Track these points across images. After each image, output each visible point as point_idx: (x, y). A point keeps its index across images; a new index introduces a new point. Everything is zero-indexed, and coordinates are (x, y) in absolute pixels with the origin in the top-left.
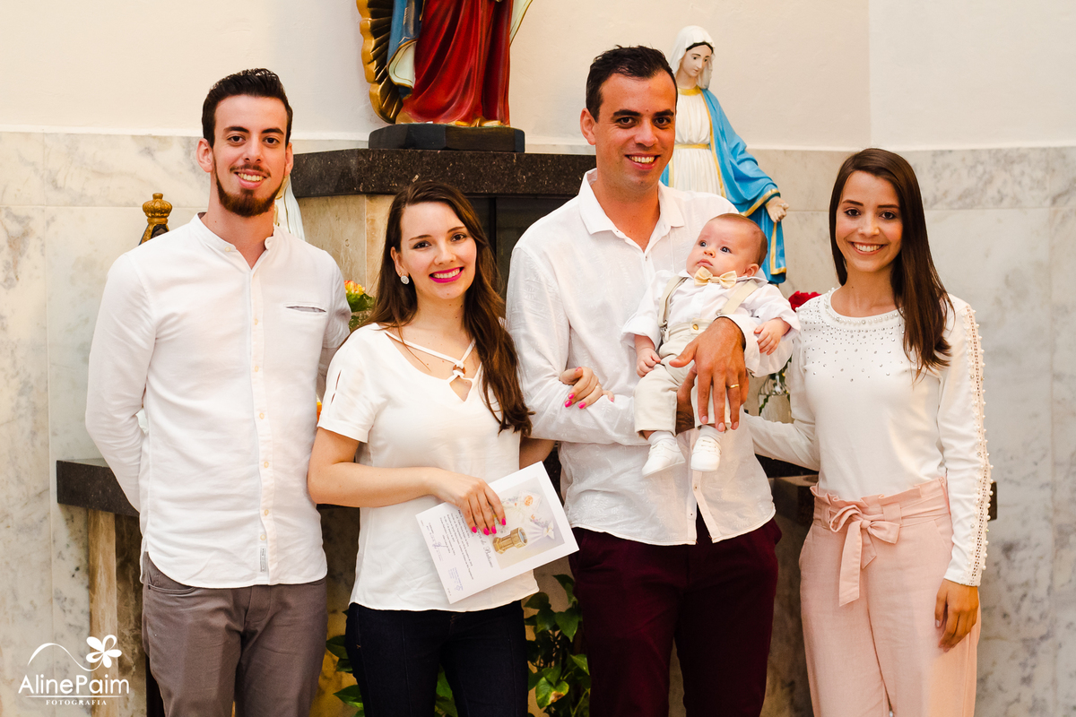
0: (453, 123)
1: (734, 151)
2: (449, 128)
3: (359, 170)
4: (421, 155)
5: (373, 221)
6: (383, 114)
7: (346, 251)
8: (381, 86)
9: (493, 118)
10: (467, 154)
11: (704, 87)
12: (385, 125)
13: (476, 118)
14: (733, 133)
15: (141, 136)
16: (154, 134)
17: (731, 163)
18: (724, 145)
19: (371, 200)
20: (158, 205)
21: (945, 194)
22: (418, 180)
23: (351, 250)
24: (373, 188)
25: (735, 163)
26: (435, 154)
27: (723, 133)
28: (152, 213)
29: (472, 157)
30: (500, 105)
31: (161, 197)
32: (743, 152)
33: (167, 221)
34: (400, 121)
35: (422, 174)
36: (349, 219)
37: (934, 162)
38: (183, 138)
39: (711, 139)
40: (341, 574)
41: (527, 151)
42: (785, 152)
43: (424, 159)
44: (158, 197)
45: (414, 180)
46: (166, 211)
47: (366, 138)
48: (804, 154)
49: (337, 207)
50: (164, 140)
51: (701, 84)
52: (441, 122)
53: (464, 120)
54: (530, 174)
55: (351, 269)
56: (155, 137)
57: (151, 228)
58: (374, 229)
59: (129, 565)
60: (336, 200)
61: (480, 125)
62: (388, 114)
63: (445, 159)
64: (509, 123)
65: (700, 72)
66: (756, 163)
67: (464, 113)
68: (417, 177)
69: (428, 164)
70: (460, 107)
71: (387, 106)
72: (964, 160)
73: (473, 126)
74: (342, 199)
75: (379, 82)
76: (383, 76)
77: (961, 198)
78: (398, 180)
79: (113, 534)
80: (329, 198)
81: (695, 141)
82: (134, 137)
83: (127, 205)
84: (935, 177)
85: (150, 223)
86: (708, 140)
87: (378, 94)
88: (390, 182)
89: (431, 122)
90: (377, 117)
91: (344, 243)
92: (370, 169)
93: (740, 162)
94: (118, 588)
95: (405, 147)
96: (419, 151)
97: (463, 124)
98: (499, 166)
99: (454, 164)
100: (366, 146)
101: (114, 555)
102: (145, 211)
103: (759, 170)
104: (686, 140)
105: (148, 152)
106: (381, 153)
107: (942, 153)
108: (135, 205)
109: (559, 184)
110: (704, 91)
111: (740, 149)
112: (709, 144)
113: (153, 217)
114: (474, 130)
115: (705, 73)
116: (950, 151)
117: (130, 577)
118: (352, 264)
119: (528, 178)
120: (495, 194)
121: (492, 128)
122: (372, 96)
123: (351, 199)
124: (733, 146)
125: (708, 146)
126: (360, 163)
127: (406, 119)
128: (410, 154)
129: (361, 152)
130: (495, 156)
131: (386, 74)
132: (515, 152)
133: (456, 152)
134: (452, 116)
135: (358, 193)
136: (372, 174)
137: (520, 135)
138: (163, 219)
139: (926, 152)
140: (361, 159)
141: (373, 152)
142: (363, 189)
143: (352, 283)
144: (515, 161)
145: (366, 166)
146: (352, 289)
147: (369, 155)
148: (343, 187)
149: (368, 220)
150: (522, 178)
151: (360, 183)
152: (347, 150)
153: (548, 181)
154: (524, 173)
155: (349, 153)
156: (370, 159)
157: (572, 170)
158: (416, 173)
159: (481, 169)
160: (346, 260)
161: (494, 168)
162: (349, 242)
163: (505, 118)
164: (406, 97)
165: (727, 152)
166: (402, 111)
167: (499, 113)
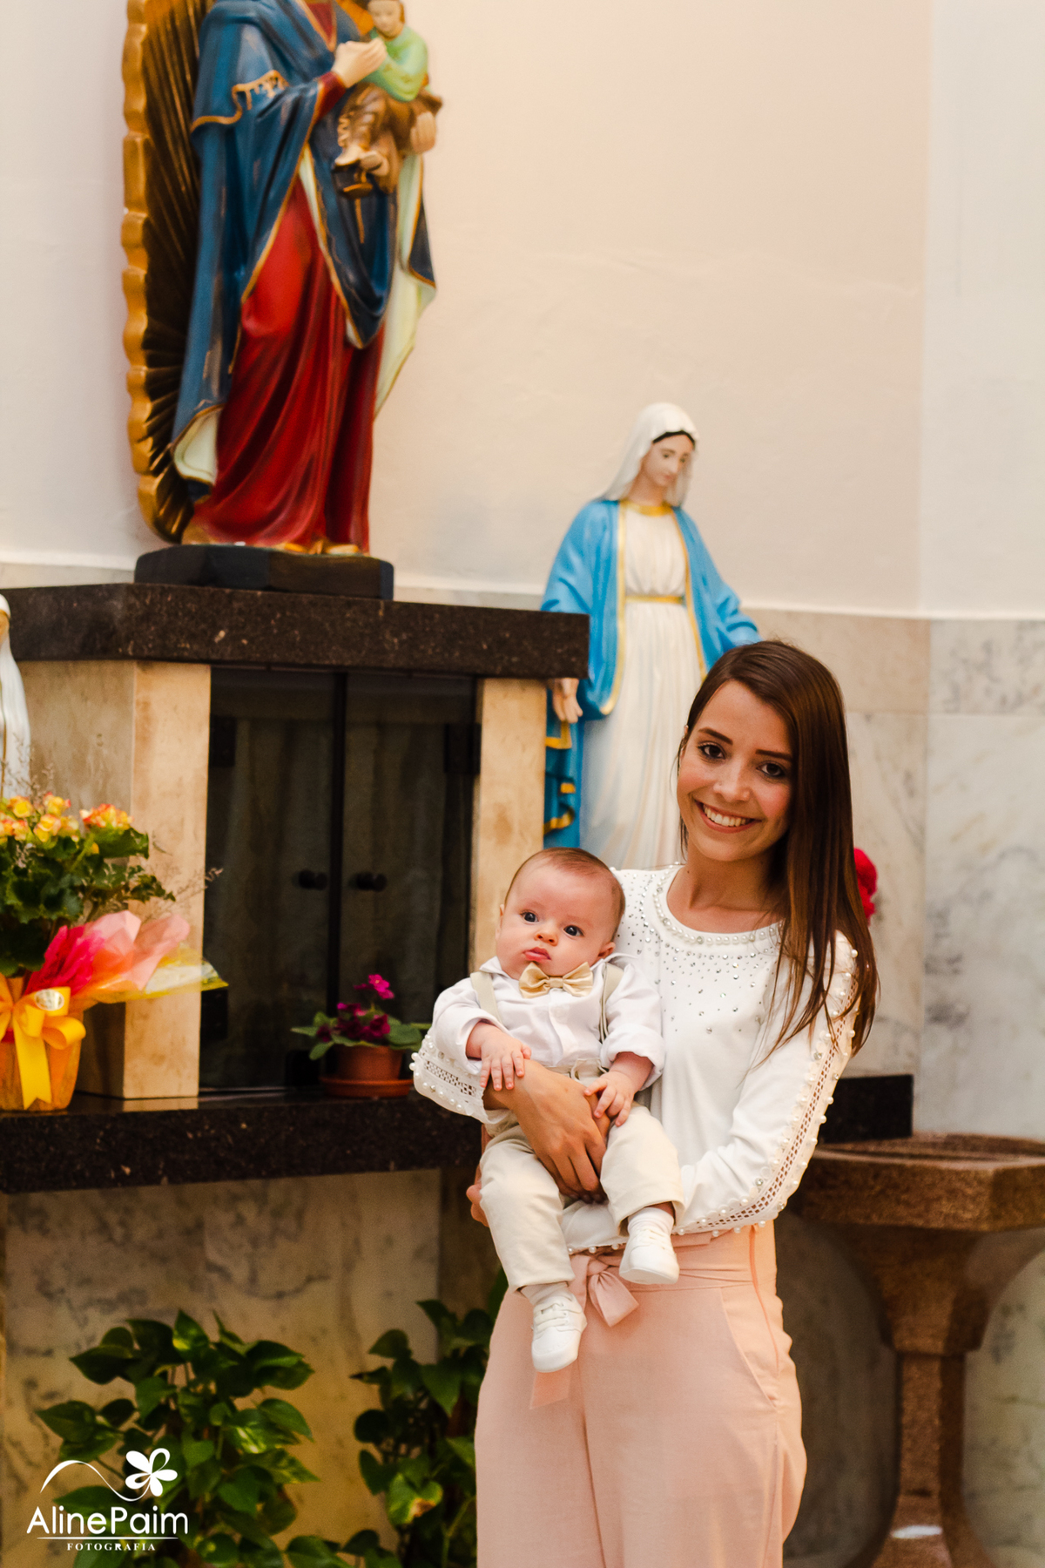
0: (283, 546)
1: (721, 608)
2: (274, 555)
3: (128, 618)
4: (231, 597)
5: (147, 705)
6: (160, 527)
7: (97, 754)
8: (158, 480)
9: (344, 540)
10: (305, 598)
11: (675, 503)
12: (158, 545)
13: (318, 539)
14: (719, 581)
17: (718, 630)
18: (707, 599)
19: (144, 670)
22: (224, 640)
23: (105, 752)
24: (150, 650)
25: (723, 629)
26: (253, 596)
27: (704, 581)
29: (313, 604)
30: (355, 519)
32: (735, 612)
35: (231, 629)
36: (105, 701)
39: (686, 590)
40: (63, 1291)
41: (399, 596)
43: (236, 605)
45: (217, 640)
47: (130, 564)
49: (83, 678)
51: (671, 498)
52: (260, 545)
53: (300, 541)
54: (405, 636)
55: (105, 785)
58: (147, 719)
60: (82, 666)
61: (323, 552)
62: (168, 526)
63: (269, 606)
64: (368, 550)
65: (672, 479)
66: (755, 629)
68: (222, 634)
69: (241, 612)
70: (290, 520)
71: (167, 514)
73: (312, 552)
74: (93, 666)
75: (156, 473)
76: (164, 463)
78: (192, 637)
80: (70, 664)
81: (660, 590)
86: (681, 591)
87: (153, 493)
88: (178, 641)
89: (241, 544)
90: (148, 531)
91: (94, 740)
92: (147, 617)
93: (732, 628)
95: (201, 582)
96: (228, 591)
97: (296, 549)
98: (354, 621)
99: (283, 614)
100: (130, 579)
104: (646, 588)
106: (164, 592)
107: (1034, 624)
110: (675, 509)
111: (731, 607)
112: (683, 597)
114: (314, 559)
115: (680, 482)
118: (107, 776)
119: (401, 643)
120: (348, 667)
121: (340, 558)
122: (142, 496)
123: (109, 667)
124: (720, 601)
125: (681, 600)
126: (130, 607)
127: (197, 537)
128: (213, 595)
129: (128, 587)
130: (349, 605)
131: (168, 460)
132: (379, 597)
133: (288, 595)
134: (280, 534)
135: (124, 657)
136: (148, 628)
137: (382, 573)
140: (132, 600)
141: (153, 589)
142: (134, 651)
143: (112, 811)
144: (381, 613)
145: (140, 613)
146: (113, 820)
147: (146, 596)
148: (99, 646)
149: (138, 704)
150: (393, 643)
151: (128, 640)
152: (108, 585)
153: (434, 649)
154: (395, 634)
155: (111, 590)
156: (148, 601)
157: (472, 631)
158: (221, 628)
159: (327, 625)
160: (97, 769)
161: (349, 624)
162: (103, 739)
163: (363, 541)
164: (200, 501)
165: (711, 611)
166: (191, 523)
167: (353, 533)
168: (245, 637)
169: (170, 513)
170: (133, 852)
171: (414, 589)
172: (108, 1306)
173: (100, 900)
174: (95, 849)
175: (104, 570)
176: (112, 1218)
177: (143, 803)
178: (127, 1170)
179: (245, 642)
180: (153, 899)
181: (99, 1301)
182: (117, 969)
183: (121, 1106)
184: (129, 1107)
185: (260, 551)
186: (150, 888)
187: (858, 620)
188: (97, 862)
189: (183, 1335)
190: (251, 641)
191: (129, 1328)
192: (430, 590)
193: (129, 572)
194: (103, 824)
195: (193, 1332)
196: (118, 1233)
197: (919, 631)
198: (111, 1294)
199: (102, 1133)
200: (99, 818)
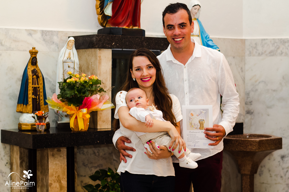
0: (124, 27)
1: (206, 37)
2: (123, 29)
3: (96, 41)
4: (115, 37)
5: (100, 57)
6: (102, 24)
7: (91, 66)
8: (101, 16)
9: (136, 26)
10: (129, 36)
12: (102, 28)
13: (131, 26)
14: (205, 32)
15: (28, 30)
16: (32, 29)
17: (205, 41)
18: (203, 36)
19: (99, 51)
20: (34, 51)
21: (265, 52)
23: (93, 66)
24: (100, 46)
25: (206, 41)
26: (119, 36)
27: (203, 32)
28: (32, 53)
29: (130, 38)
30: (138, 22)
31: (35, 48)
33: (36, 56)
34: (107, 26)
35: (115, 42)
36: (93, 56)
37: (262, 42)
38: (41, 30)
39: (199, 34)
40: (87, 165)
41: (146, 36)
42: (219, 38)
44: (34, 48)
45: (113, 44)
46: (36, 53)
48: (224, 39)
49: (88, 52)
50: (35, 31)
51: (196, 17)
52: (120, 27)
53: (127, 26)
54: (147, 43)
55: (93, 71)
56: (32, 30)
57: (32, 58)
58: (100, 59)
59: (23, 162)
60: (88, 50)
61: (132, 28)
62: (103, 24)
63: (122, 38)
64: (140, 28)
66: (212, 41)
67: (127, 24)
68: (114, 43)
69: (117, 39)
70: (126, 23)
72: (271, 42)
73: (130, 28)
74: (90, 50)
75: (101, 14)
77: (270, 53)
78: (108, 44)
79: (19, 153)
80: (86, 50)
81: (195, 34)
82: (26, 30)
83: (24, 51)
84: (262, 46)
85: (31, 56)
86: (198, 34)
87: (100, 18)
88: (106, 45)
89: (117, 27)
90: (100, 25)
91: (91, 63)
92: (100, 40)
93: (208, 41)
94: (20, 169)
95: (110, 34)
96: (114, 35)
97: (127, 28)
98: (138, 41)
99: (125, 40)
100: (97, 34)
101: (19, 159)
102: (30, 52)
103: (213, 43)
104: (192, 34)
105: (30, 34)
106: (103, 36)
107: (264, 39)
108: (26, 51)
109: (156, 46)
110: (197, 19)
111: (208, 37)
112: (199, 35)
113: (32, 54)
114: (130, 29)
115: (198, 14)
116: (267, 39)
117: (24, 166)
118: (93, 70)
119: (147, 44)
122: (98, 19)
123: (93, 50)
124: (206, 36)
125: (198, 36)
126: (97, 39)
127: (109, 26)
128: (112, 36)
129: (96, 35)
130: (137, 38)
131: (103, 12)
132: (142, 36)
133: (126, 36)
134: (124, 25)
135: (96, 48)
136: (100, 42)
137: (143, 32)
138: (35, 55)
139: (259, 39)
140: (97, 37)
141: (101, 35)
142: (97, 47)
143: (94, 76)
144: (143, 39)
145: (99, 40)
146: (94, 78)
147: (99, 37)
148: (91, 46)
149: (98, 56)
150: (145, 44)
151: (96, 45)
152: (92, 35)
153: (153, 45)
154: (145, 43)
155: (93, 36)
156: (100, 38)
157: (160, 42)
158: (113, 42)
159: (133, 41)
160: (91, 69)
161: (137, 41)
162: (92, 63)
163: (139, 26)
164: (109, 19)
165: (204, 38)
166: (108, 23)
167: (137, 24)
168: (118, 44)
169: (104, 22)
170: (98, 84)
171: (149, 35)
172: (96, 167)
173: (92, 92)
174: (91, 83)
175: (92, 32)
176: (96, 151)
177: (100, 75)
178: (99, 142)
179: (118, 45)
180: (102, 92)
181: (94, 166)
182: (96, 105)
183: (97, 130)
184: (98, 130)
185: (120, 28)
186: (101, 90)
187: (232, 39)
188: (92, 85)
189: (109, 172)
190: (119, 45)
191: (99, 171)
192: (152, 35)
193: (96, 33)
194: (93, 78)
195: (111, 171)
196: (97, 154)
197: (243, 41)
198: (96, 165)
199: (94, 135)
200: (92, 77)
